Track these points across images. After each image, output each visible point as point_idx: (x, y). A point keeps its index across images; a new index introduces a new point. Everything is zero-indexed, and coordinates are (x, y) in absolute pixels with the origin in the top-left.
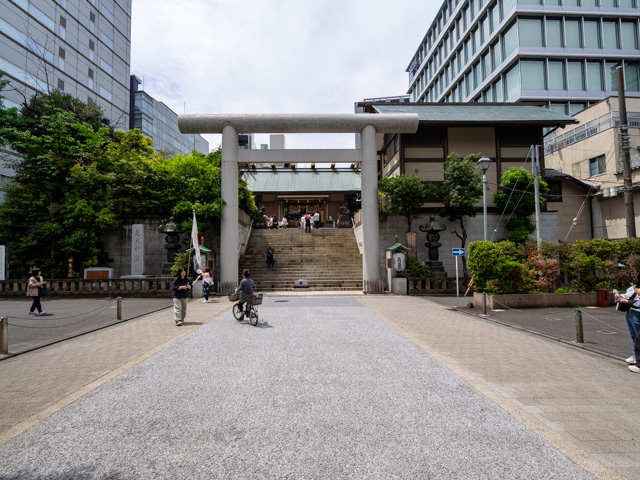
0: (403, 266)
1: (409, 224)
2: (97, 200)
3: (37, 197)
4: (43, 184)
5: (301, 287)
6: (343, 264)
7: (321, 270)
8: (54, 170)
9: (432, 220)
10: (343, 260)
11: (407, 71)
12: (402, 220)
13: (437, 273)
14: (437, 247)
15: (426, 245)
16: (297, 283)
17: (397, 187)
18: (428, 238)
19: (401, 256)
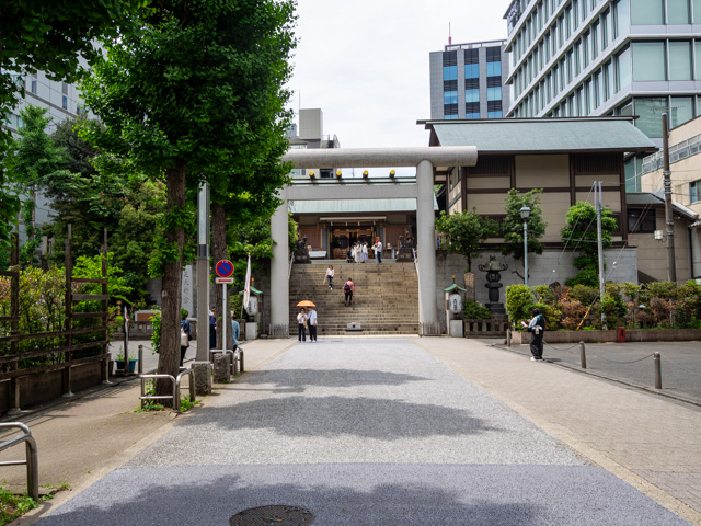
0: (459, 308)
1: (469, 263)
2: (146, 241)
3: (86, 238)
4: (90, 225)
5: (354, 330)
6: (400, 306)
7: (376, 312)
8: (105, 211)
9: (492, 259)
10: (401, 302)
11: (505, 17)
12: (462, 259)
13: (496, 315)
14: (497, 288)
15: (486, 286)
16: (350, 326)
17: (452, 226)
18: (487, 278)
19: (457, 297)
